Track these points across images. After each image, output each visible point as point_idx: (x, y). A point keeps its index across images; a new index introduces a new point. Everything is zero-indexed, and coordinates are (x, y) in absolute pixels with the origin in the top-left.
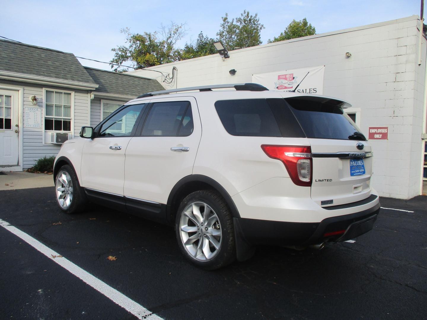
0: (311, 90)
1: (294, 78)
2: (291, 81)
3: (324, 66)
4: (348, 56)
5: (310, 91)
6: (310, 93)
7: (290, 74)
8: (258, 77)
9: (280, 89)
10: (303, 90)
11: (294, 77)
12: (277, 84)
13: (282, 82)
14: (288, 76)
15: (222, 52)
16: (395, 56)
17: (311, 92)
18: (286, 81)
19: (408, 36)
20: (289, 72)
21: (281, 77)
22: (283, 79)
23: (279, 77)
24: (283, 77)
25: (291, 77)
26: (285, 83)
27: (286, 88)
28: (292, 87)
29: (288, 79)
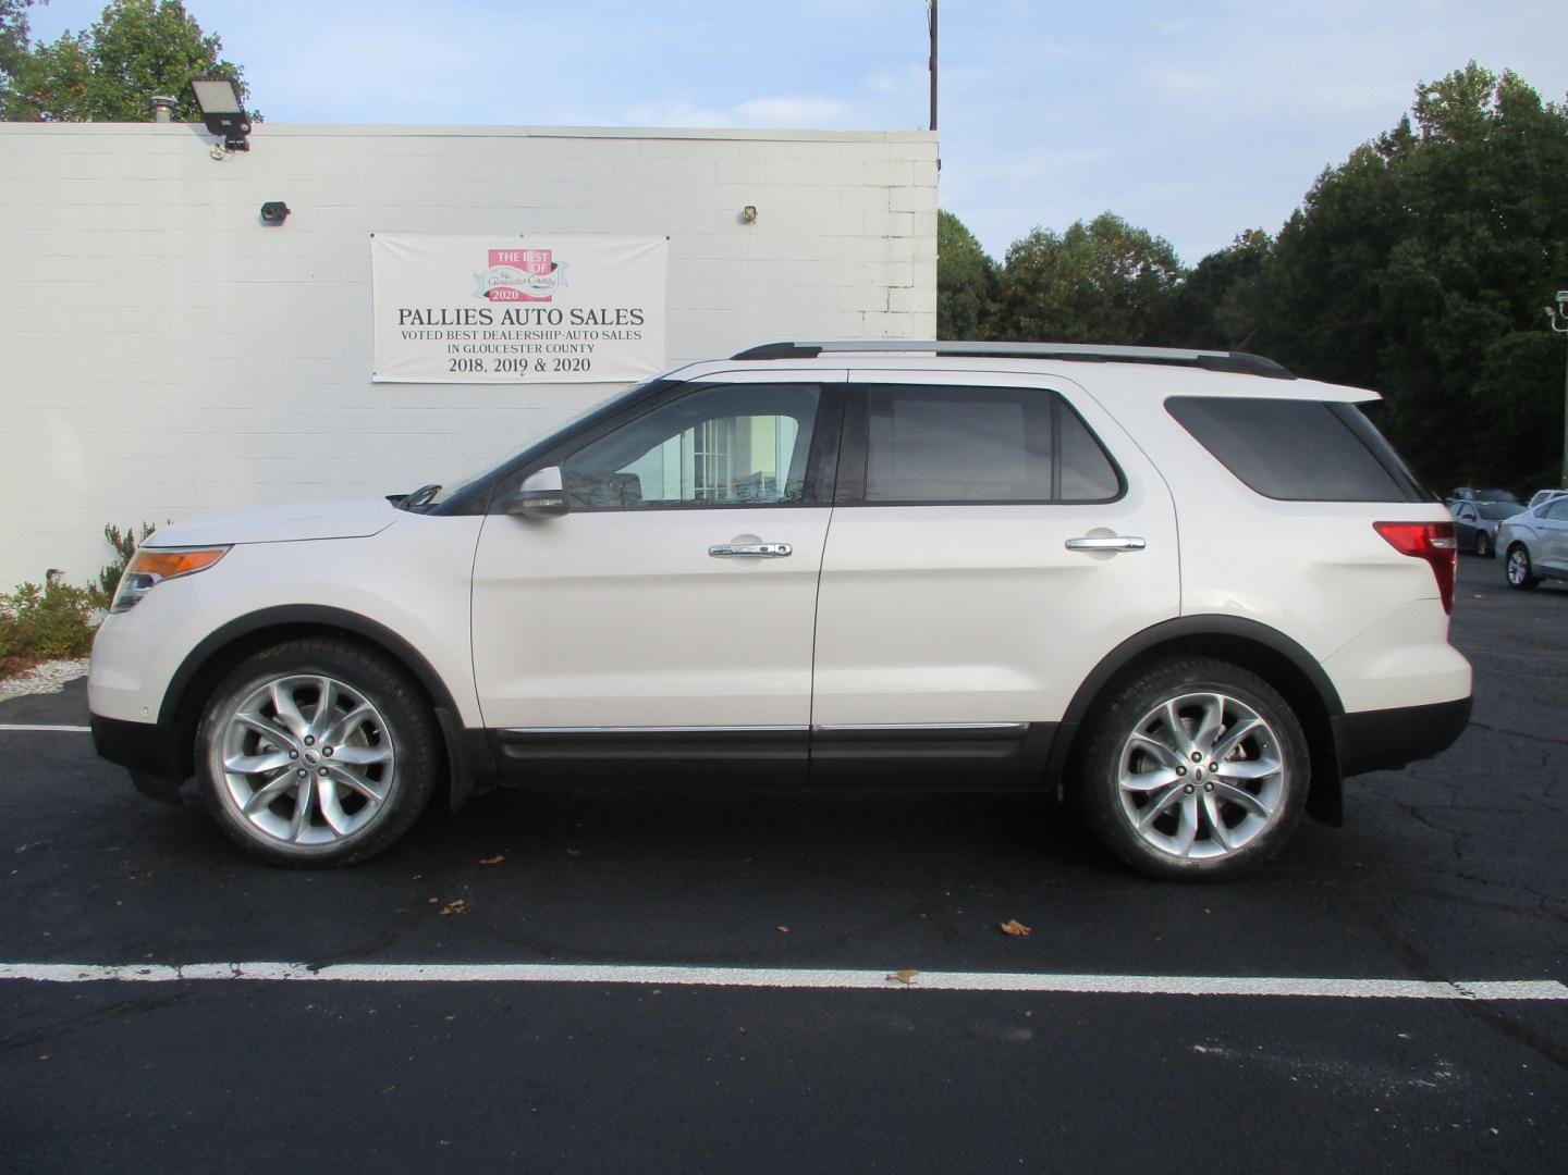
0: (622, 313)
1: (554, 266)
2: (547, 277)
3: (668, 238)
4: (748, 217)
5: (618, 317)
6: (618, 323)
7: (537, 251)
8: (391, 242)
9: (500, 300)
10: (592, 312)
11: (553, 261)
12: (486, 281)
13: (507, 277)
14: (529, 258)
15: (226, 123)
16: (884, 237)
17: (622, 320)
18: (522, 274)
19: (915, 186)
20: (533, 243)
21: (504, 256)
22: (509, 263)
23: (494, 258)
24: (509, 259)
25: (542, 262)
26: (521, 280)
27: (523, 298)
28: (549, 299)
29: (532, 267)
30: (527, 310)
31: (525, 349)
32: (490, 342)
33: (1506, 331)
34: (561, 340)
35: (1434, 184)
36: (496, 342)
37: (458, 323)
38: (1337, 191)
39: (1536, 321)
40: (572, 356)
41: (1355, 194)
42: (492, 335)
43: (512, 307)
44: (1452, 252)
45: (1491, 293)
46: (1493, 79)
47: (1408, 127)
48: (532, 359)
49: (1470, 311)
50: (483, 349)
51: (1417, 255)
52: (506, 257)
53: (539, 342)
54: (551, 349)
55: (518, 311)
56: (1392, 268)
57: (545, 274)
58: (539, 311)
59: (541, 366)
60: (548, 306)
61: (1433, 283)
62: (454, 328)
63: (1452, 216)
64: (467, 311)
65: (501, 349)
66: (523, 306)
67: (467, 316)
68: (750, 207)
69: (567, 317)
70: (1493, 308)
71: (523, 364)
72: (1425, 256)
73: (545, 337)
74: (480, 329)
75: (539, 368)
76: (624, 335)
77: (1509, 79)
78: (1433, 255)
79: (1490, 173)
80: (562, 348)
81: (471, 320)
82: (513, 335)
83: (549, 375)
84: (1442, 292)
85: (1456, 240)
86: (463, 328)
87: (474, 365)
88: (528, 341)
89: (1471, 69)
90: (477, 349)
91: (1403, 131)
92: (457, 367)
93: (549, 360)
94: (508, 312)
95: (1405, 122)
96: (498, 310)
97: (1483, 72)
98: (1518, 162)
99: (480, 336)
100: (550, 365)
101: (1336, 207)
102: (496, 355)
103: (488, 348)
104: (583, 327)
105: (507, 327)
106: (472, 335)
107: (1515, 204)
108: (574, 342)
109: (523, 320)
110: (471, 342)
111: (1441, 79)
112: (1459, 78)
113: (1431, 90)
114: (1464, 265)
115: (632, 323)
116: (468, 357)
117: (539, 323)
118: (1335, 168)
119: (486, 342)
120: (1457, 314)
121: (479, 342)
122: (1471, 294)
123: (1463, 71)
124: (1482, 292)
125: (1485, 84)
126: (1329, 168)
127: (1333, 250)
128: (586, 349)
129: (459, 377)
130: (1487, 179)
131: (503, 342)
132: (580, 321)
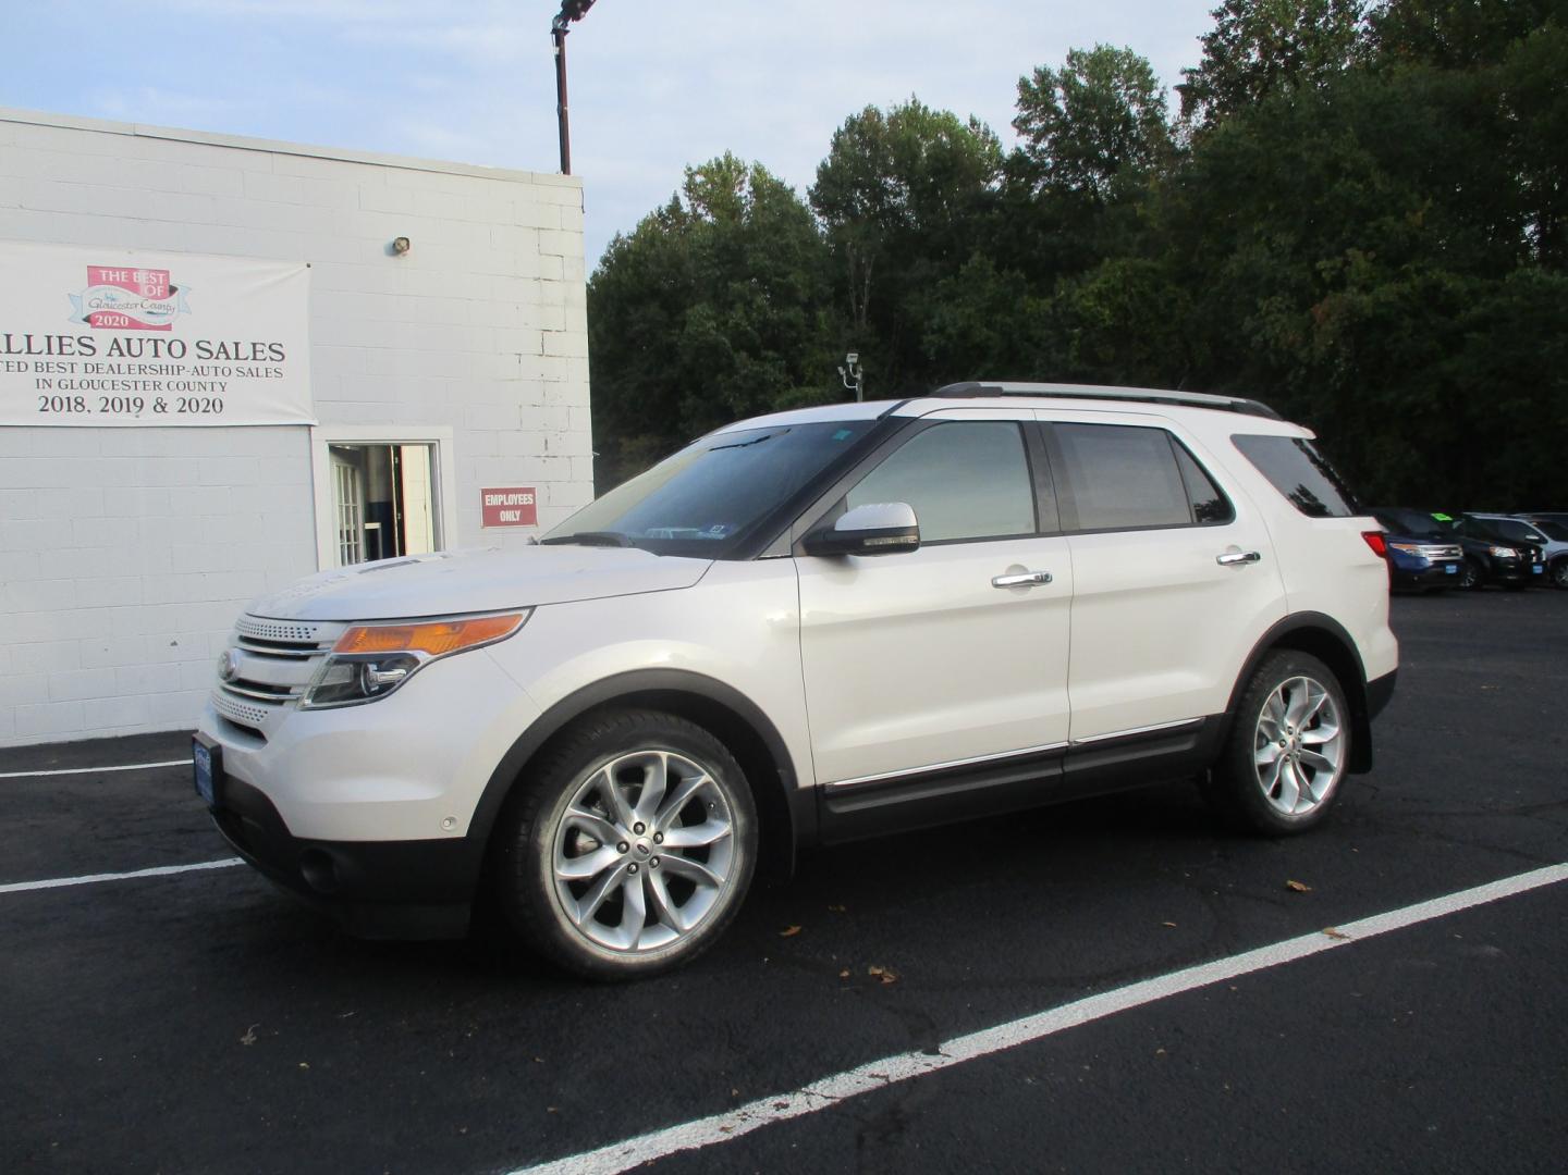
0: (259, 347)
1: (173, 290)
2: (164, 302)
3: (308, 266)
4: (398, 248)
5: (255, 352)
6: (255, 359)
7: (150, 271)
9: (104, 327)
10: (222, 345)
11: (172, 284)
12: (86, 303)
13: (113, 300)
14: (140, 278)
16: (535, 279)
17: (259, 355)
18: (134, 298)
19: (563, 230)
20: (144, 261)
21: (107, 275)
22: (115, 283)
23: (95, 275)
24: (114, 278)
25: (158, 284)
26: (131, 304)
27: (134, 324)
28: (168, 328)
29: (144, 290)
30: (141, 340)
31: (140, 385)
32: (94, 376)
33: (787, 386)
34: (185, 377)
35: (717, 256)
36: (100, 377)
37: (50, 352)
38: (631, 257)
39: (807, 379)
40: (199, 395)
41: (646, 259)
42: (96, 368)
43: (122, 335)
44: (737, 315)
45: (771, 353)
46: (745, 168)
47: (679, 203)
48: (150, 398)
49: (756, 368)
50: (85, 384)
51: (708, 318)
52: (111, 275)
53: (158, 378)
54: (173, 386)
55: (129, 340)
56: (689, 329)
57: (163, 297)
58: (156, 341)
59: (161, 406)
60: (167, 336)
61: (725, 344)
62: (44, 358)
63: (735, 286)
64: (60, 338)
65: (108, 385)
66: (135, 334)
67: (61, 346)
68: (402, 239)
69: (192, 350)
70: (774, 366)
71: (138, 403)
72: (715, 319)
73: (165, 372)
74: (80, 361)
75: (159, 409)
76: (262, 372)
77: (759, 170)
78: (722, 319)
79: (763, 250)
80: (187, 386)
81: (66, 350)
82: (124, 369)
83: (172, 417)
84: (731, 352)
85: (739, 305)
86: (56, 358)
87: (73, 404)
88: (143, 377)
89: (728, 157)
90: (76, 385)
91: (675, 207)
92: (49, 406)
93: (172, 399)
94: (116, 341)
95: (676, 199)
96: (103, 338)
97: (737, 162)
98: (784, 242)
99: (79, 369)
100: (173, 405)
101: (630, 271)
102: (101, 394)
103: (91, 384)
104: (212, 362)
105: (116, 359)
106: (69, 368)
107: (784, 278)
108: (202, 379)
109: (135, 350)
110: (68, 375)
111: (704, 164)
112: (719, 165)
113: (697, 173)
114: (749, 328)
115: (272, 359)
116: (64, 394)
117: (156, 355)
118: (624, 235)
119: (89, 377)
120: (745, 371)
121: (79, 375)
122: (754, 353)
123: (722, 160)
124: (764, 353)
125: (740, 172)
126: (619, 235)
127: (631, 310)
128: (217, 387)
129: (51, 418)
130: (761, 255)
131: (111, 376)
132: (208, 355)
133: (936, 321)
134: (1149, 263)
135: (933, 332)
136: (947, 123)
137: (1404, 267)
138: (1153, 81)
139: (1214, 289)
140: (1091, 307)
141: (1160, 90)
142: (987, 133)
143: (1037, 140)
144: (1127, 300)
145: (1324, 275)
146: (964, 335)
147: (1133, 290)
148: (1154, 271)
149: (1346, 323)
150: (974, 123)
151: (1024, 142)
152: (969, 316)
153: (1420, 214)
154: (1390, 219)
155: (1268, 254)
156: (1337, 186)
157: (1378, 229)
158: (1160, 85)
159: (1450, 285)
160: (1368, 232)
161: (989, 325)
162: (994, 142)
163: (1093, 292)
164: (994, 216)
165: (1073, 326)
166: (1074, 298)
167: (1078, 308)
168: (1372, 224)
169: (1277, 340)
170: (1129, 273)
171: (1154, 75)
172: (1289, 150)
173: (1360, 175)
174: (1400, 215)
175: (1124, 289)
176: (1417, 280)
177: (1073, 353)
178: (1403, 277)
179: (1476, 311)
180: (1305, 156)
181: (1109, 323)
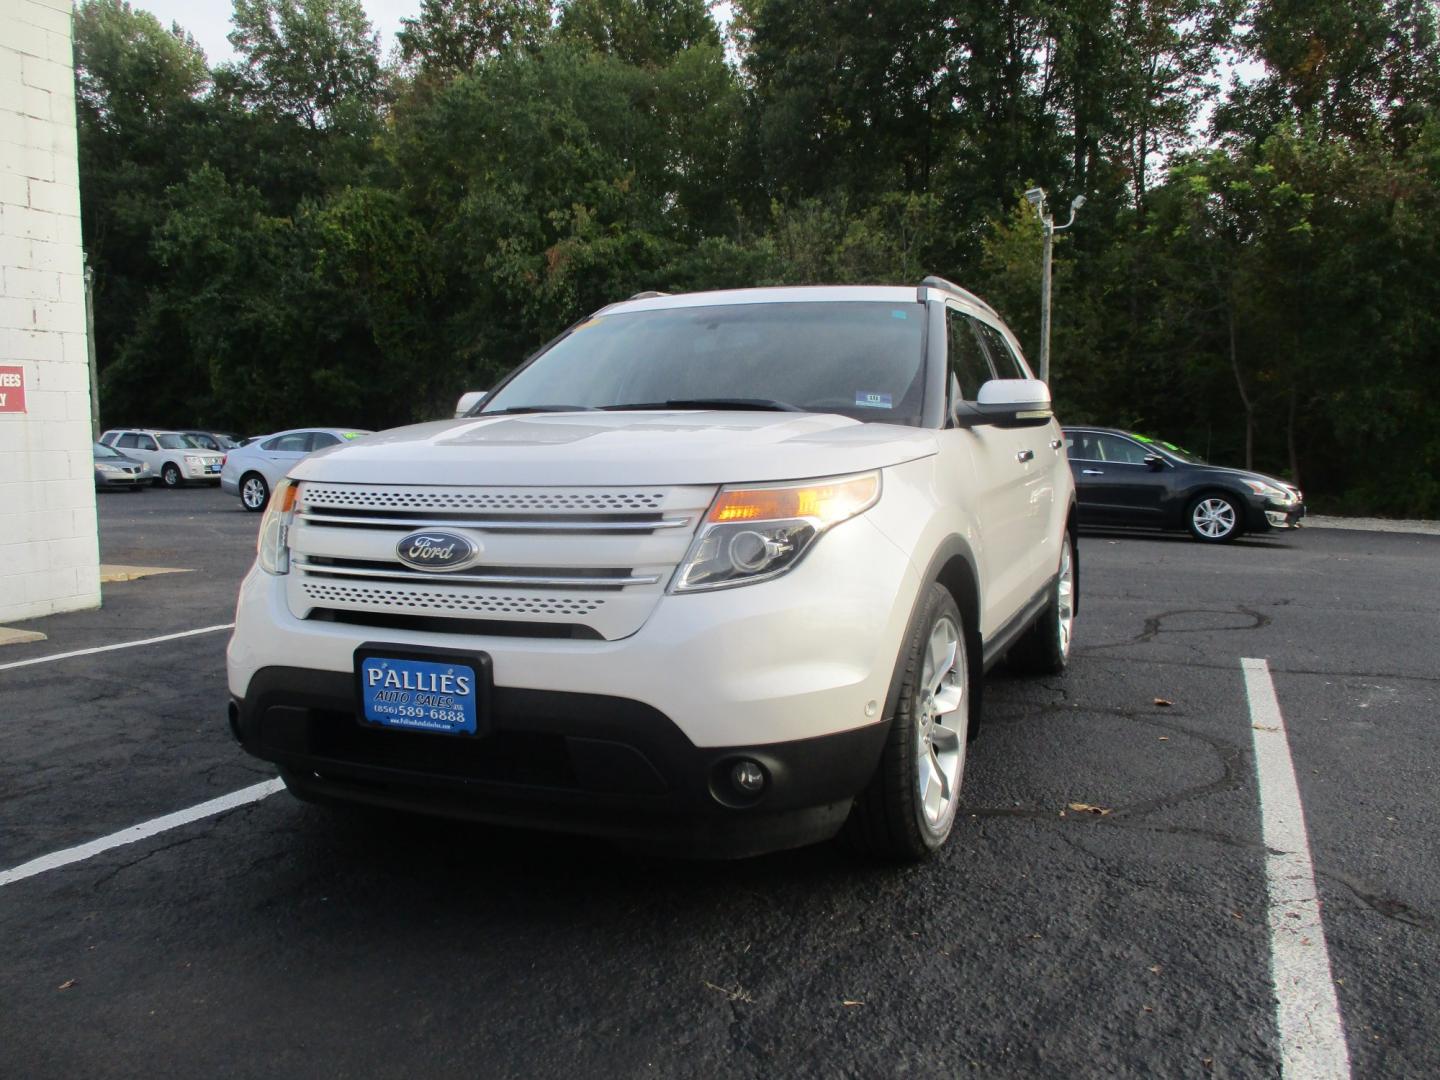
16: (19, 114)
133: (167, 227)
134: (387, 194)
135: (164, 239)
136: (147, 24)
137: (613, 225)
138: (365, 24)
139: (449, 226)
140: (333, 230)
141: (374, 33)
142: (191, 42)
143: (253, 59)
144: (369, 227)
145: (555, 224)
146: (199, 243)
147: (374, 218)
148: (391, 201)
149: (573, 268)
150: (176, 30)
151: (240, 58)
152: (205, 226)
153: (626, 182)
154: (604, 183)
155: (504, 199)
156: (560, 148)
157: (594, 190)
158: (374, 28)
159: (650, 244)
160: (587, 191)
161: (222, 237)
162: (200, 53)
163: (335, 216)
164: (211, 129)
165: (320, 247)
166: (319, 219)
167: (323, 230)
168: (588, 185)
169: (515, 276)
170: (369, 202)
171: (368, 19)
172: (519, 110)
173: (576, 141)
174: (610, 182)
175: (365, 217)
176: (623, 237)
177: (319, 273)
178: (612, 233)
179: (670, 268)
180: (533, 117)
181: (352, 247)
